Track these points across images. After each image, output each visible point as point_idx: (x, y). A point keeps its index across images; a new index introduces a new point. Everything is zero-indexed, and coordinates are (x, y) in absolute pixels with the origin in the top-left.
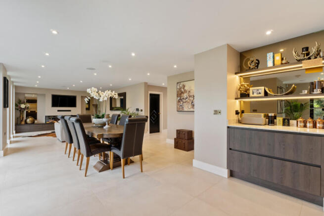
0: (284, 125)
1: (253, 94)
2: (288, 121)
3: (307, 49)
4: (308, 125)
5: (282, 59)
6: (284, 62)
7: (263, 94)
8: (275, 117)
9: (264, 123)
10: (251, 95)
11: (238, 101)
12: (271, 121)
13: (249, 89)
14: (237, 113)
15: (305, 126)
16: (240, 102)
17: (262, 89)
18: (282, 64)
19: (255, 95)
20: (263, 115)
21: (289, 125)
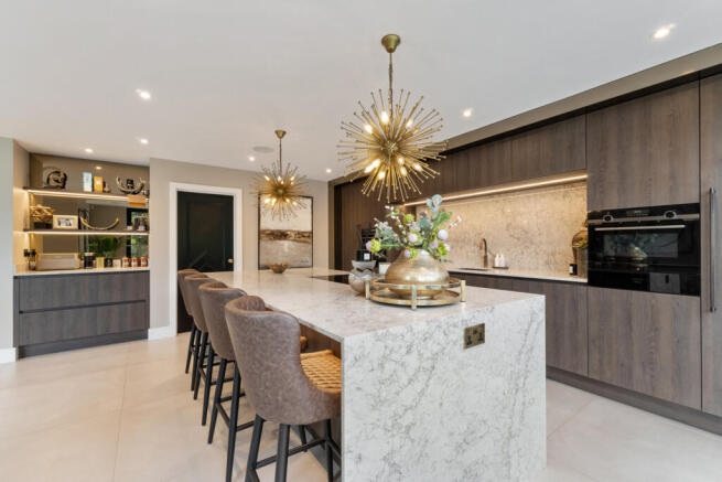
0: (106, 266)
1: (59, 224)
2: (111, 260)
3: (132, 182)
4: (133, 263)
5: (104, 186)
6: (106, 189)
7: (75, 226)
8: (93, 258)
9: (78, 266)
10: (56, 225)
11: (26, 234)
12: (89, 263)
13: (51, 218)
14: (26, 254)
15: (130, 265)
16: (30, 235)
17: (74, 219)
18: (104, 191)
19: (63, 226)
20: (76, 255)
21: (111, 266)
